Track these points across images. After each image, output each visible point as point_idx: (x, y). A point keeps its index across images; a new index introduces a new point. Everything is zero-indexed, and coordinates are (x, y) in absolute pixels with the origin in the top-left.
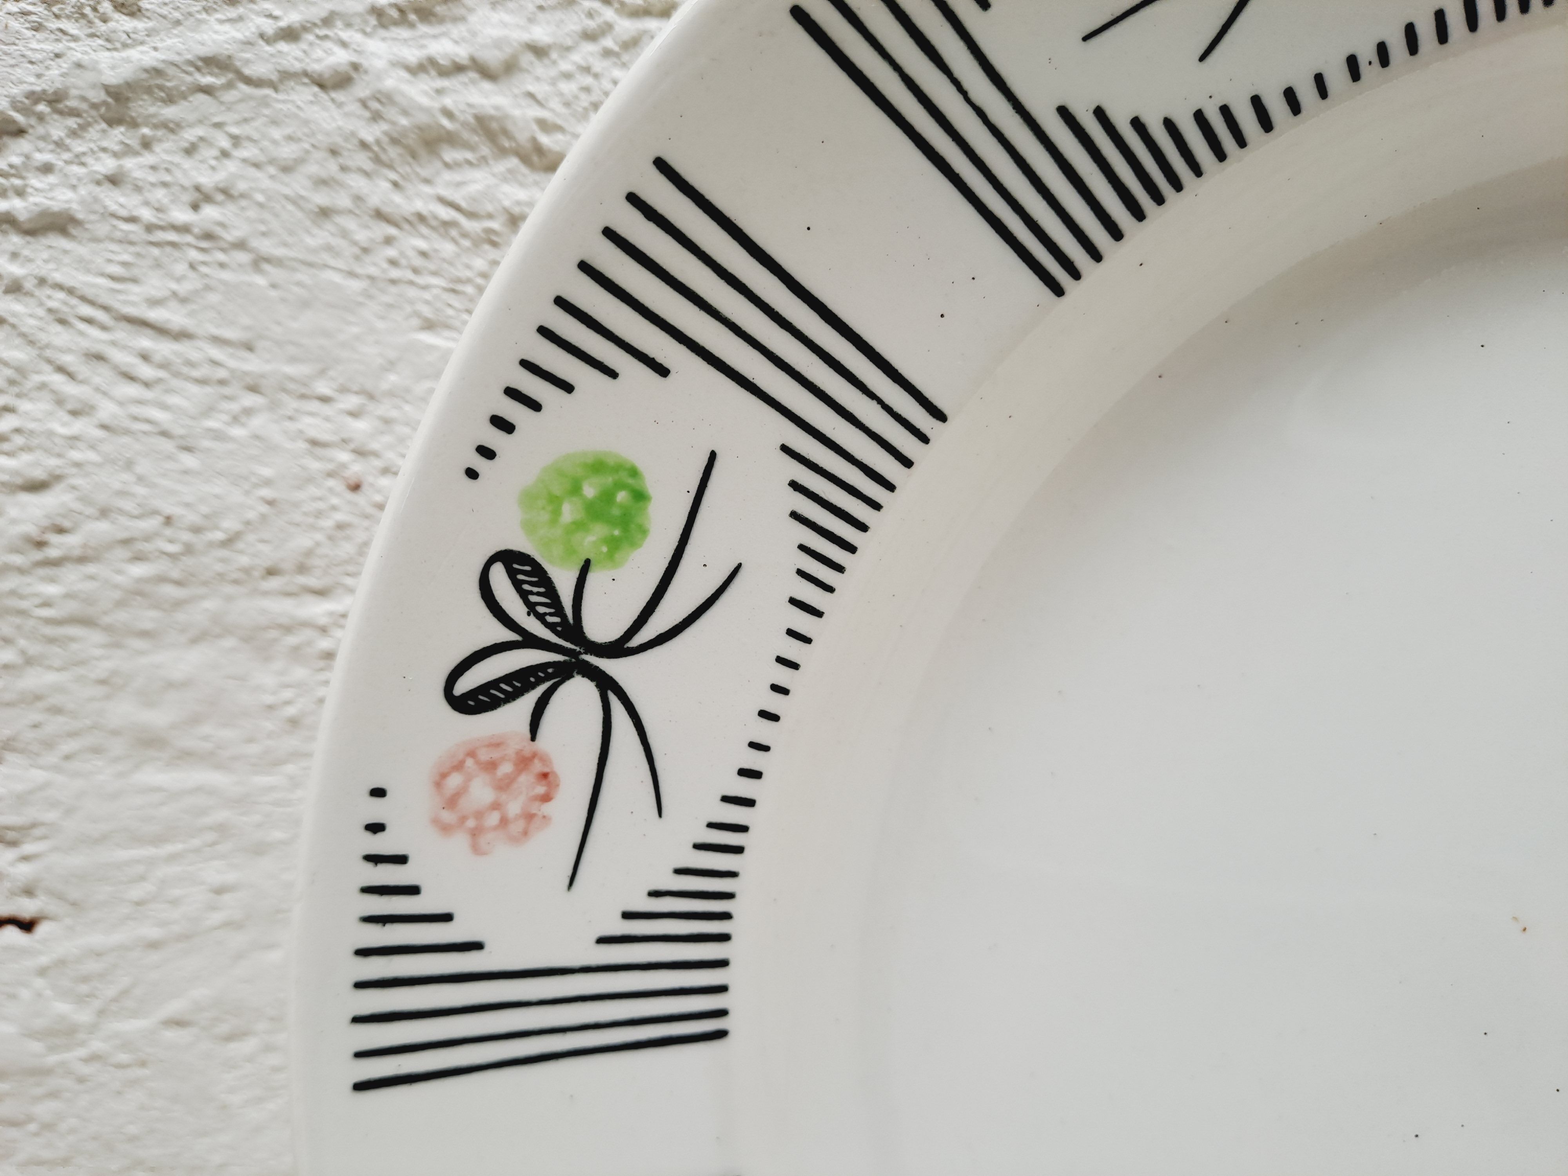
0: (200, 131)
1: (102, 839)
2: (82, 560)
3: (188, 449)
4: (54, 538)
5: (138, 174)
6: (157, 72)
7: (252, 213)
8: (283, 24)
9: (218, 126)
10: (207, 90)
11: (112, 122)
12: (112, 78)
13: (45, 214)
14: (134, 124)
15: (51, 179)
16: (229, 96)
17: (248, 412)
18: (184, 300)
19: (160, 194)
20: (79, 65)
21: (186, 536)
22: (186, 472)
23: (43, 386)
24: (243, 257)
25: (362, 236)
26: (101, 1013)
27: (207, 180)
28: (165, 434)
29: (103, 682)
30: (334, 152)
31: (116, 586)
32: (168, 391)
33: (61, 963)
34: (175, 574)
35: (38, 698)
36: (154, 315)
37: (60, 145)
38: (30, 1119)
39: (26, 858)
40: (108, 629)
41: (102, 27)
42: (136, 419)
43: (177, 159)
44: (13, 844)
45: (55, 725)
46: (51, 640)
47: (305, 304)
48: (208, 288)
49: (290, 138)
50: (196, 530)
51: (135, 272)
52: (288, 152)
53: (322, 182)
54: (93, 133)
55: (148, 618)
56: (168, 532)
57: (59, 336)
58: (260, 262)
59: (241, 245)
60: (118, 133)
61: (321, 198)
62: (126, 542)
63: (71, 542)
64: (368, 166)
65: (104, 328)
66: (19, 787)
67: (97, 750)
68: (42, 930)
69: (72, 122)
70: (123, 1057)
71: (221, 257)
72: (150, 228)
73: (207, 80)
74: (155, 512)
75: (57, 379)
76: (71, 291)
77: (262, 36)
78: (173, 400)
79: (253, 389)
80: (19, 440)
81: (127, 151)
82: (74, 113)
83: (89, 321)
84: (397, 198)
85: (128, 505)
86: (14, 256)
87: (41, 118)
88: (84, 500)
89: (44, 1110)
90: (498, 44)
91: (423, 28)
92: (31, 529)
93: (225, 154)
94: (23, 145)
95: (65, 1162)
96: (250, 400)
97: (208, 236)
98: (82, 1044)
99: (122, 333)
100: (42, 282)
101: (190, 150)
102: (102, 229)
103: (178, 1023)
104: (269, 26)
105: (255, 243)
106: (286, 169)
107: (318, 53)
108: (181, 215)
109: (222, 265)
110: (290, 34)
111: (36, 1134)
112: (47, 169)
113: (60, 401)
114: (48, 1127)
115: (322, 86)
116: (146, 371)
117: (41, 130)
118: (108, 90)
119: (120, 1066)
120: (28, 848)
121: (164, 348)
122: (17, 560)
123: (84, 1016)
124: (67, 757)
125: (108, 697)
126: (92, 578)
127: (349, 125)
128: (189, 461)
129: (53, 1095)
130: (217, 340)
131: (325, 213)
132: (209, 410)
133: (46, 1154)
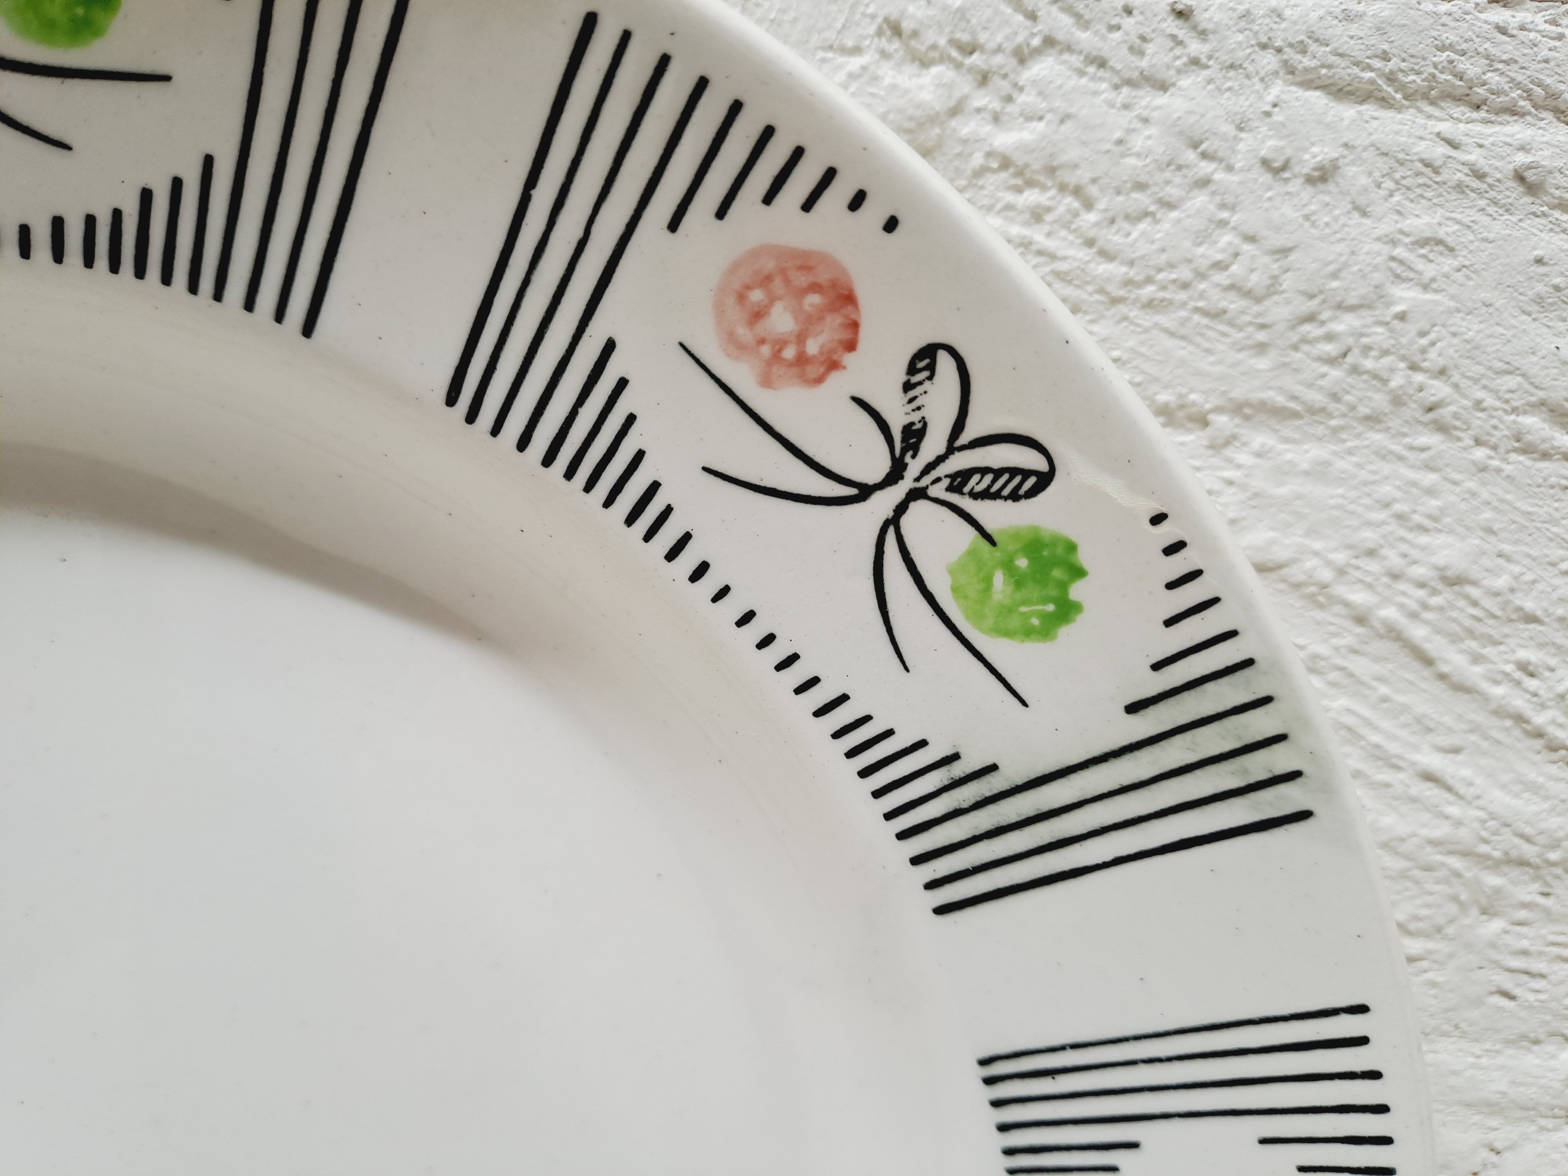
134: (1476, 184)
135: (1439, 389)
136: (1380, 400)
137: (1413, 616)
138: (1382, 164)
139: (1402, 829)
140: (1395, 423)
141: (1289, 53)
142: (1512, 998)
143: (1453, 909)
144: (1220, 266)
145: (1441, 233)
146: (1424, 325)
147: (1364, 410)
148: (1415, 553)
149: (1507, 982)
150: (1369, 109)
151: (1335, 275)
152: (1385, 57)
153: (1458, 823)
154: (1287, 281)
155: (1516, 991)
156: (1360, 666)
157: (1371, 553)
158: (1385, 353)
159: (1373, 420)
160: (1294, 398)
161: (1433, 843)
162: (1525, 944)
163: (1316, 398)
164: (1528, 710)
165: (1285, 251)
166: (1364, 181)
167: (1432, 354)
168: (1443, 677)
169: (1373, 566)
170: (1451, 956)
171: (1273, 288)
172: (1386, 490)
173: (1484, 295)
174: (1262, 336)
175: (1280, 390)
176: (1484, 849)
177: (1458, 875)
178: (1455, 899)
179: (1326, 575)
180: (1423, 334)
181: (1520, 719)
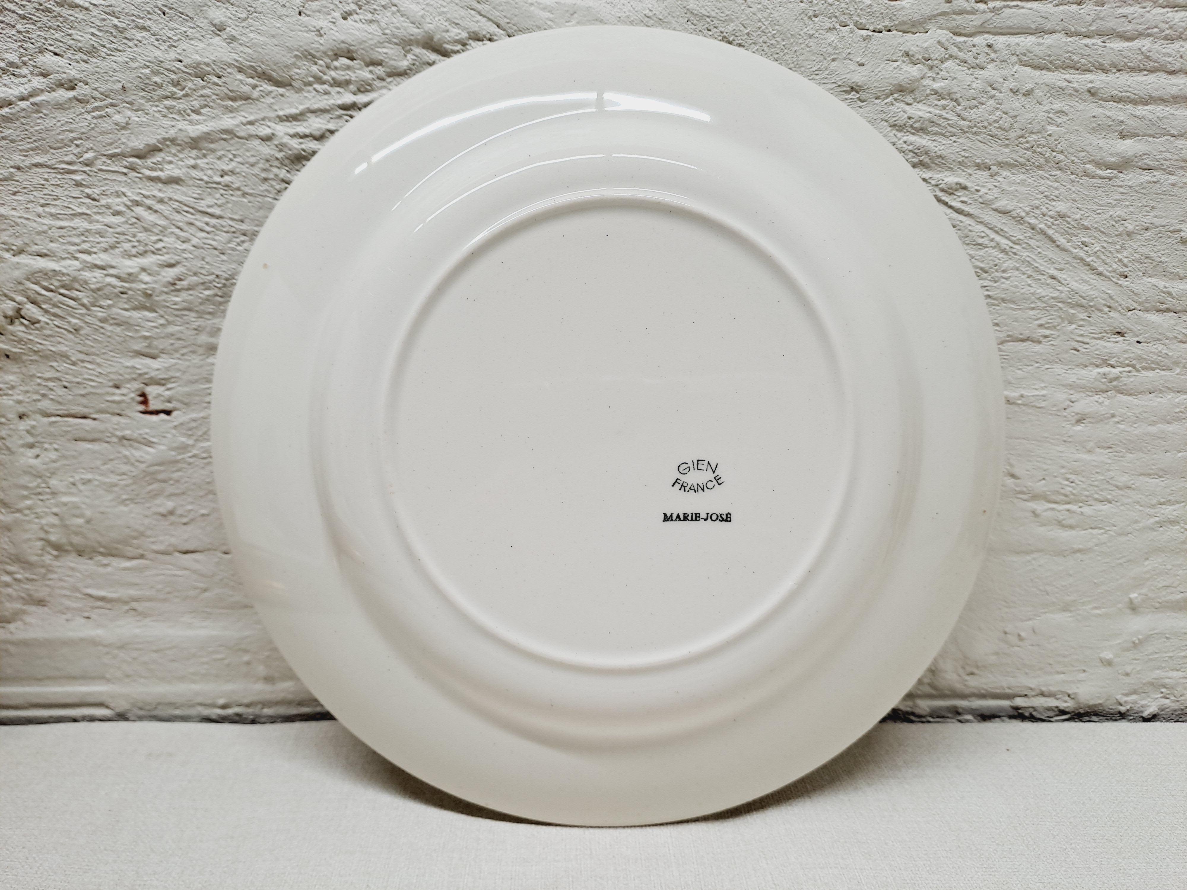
0: (223, 152)
1: (196, 381)
2: (188, 289)
3: (223, 254)
4: (178, 282)
5: (202, 165)
6: (208, 133)
7: (241, 179)
8: (249, 119)
9: (228, 151)
10: (224, 140)
11: (192, 148)
12: (193, 135)
13: (171, 177)
14: (200, 149)
15: (172, 166)
16: (232, 142)
17: (243, 242)
18: (219, 206)
19: (210, 172)
20: (180, 130)
21: (224, 281)
22: (223, 261)
23: (172, 233)
24: (239, 193)
25: (278, 187)
26: (196, 440)
27: (226, 168)
28: (216, 249)
29: (195, 329)
30: (268, 161)
31: (200, 298)
32: (216, 235)
33: (182, 424)
34: (220, 294)
35: (172, 335)
36: (210, 210)
37: (175, 155)
38: (171, 479)
39: (168, 389)
40: (197, 311)
41: (188, 118)
42: (205, 244)
43: (215, 161)
44: (163, 385)
45: (178, 344)
46: (177, 316)
47: (260, 208)
48: (228, 202)
49: (253, 156)
50: (227, 279)
51: (202, 196)
52: (252, 160)
53: (264, 170)
54: (186, 151)
55: (210, 308)
56: (217, 280)
57: (177, 217)
58: (245, 194)
59: (238, 189)
60: (194, 153)
61: (264, 175)
62: (203, 283)
63: (185, 283)
64: (279, 165)
65: (192, 214)
66: (166, 365)
67: (193, 352)
68: (175, 414)
69: (179, 148)
70: (204, 455)
71: (231, 192)
72: (207, 183)
73: (225, 136)
74: (213, 274)
75: (177, 231)
76: (180, 202)
77: (242, 123)
78: (217, 238)
79: (244, 235)
80: (164, 250)
81: (198, 158)
82: (179, 145)
83: (187, 212)
84: (289, 175)
85: (203, 271)
86: (160, 190)
87: (168, 146)
88: (188, 270)
89: (176, 475)
90: (319, 129)
91: (295, 123)
92: (170, 280)
93: (231, 160)
94: (162, 154)
95: (183, 493)
96: (243, 238)
97: (227, 186)
98: (190, 452)
99: (198, 216)
100: (170, 199)
101: (219, 158)
102: (191, 182)
104: (244, 120)
105: (242, 188)
106: (252, 165)
107: (260, 129)
108: (218, 179)
109: (232, 195)
110: (251, 123)
111: (172, 485)
112: (171, 162)
113: (178, 238)
114: (177, 481)
115: (262, 140)
116: (208, 229)
117: (168, 150)
118: (192, 139)
119: (204, 458)
120: (170, 386)
121: (213, 221)
122: (165, 289)
123: (190, 442)
124: (183, 355)
125: (197, 334)
126: (191, 295)
127: (272, 152)
128: (224, 257)
129: (179, 470)
130: (232, 219)
131: (266, 180)
132: (230, 242)
133: (177, 491)
134: (1075, 93)
135: (1061, 157)
136: (1042, 161)
137: (1049, 227)
138: (1047, 89)
139: (1044, 294)
140: (1047, 168)
141: (1021, 56)
142: (1078, 351)
143: (1059, 320)
144: (995, 121)
145: (1064, 109)
146: (1057, 137)
147: (1037, 164)
148: (1050, 208)
149: (1076, 345)
150: (1044, 72)
151: (1030, 123)
152: (1050, 56)
153: (1062, 292)
154: (1016, 125)
155: (1079, 349)
156: (1032, 242)
157: (1037, 208)
158: (1044, 146)
159: (1039, 167)
160: (1016, 161)
161: (1053, 298)
162: (1082, 332)
163: (1021, 160)
164: (1085, 257)
165: (1016, 116)
166: (1041, 94)
167: (1059, 146)
168: (1058, 246)
169: (1038, 212)
170: (1059, 336)
171: (1012, 127)
172: (1042, 188)
173: (1076, 128)
174: (1007, 142)
175: (1012, 158)
176: (1070, 301)
177: (1061, 309)
178: (1060, 317)
179: (1023, 214)
180: (1056, 140)
181: (1082, 260)
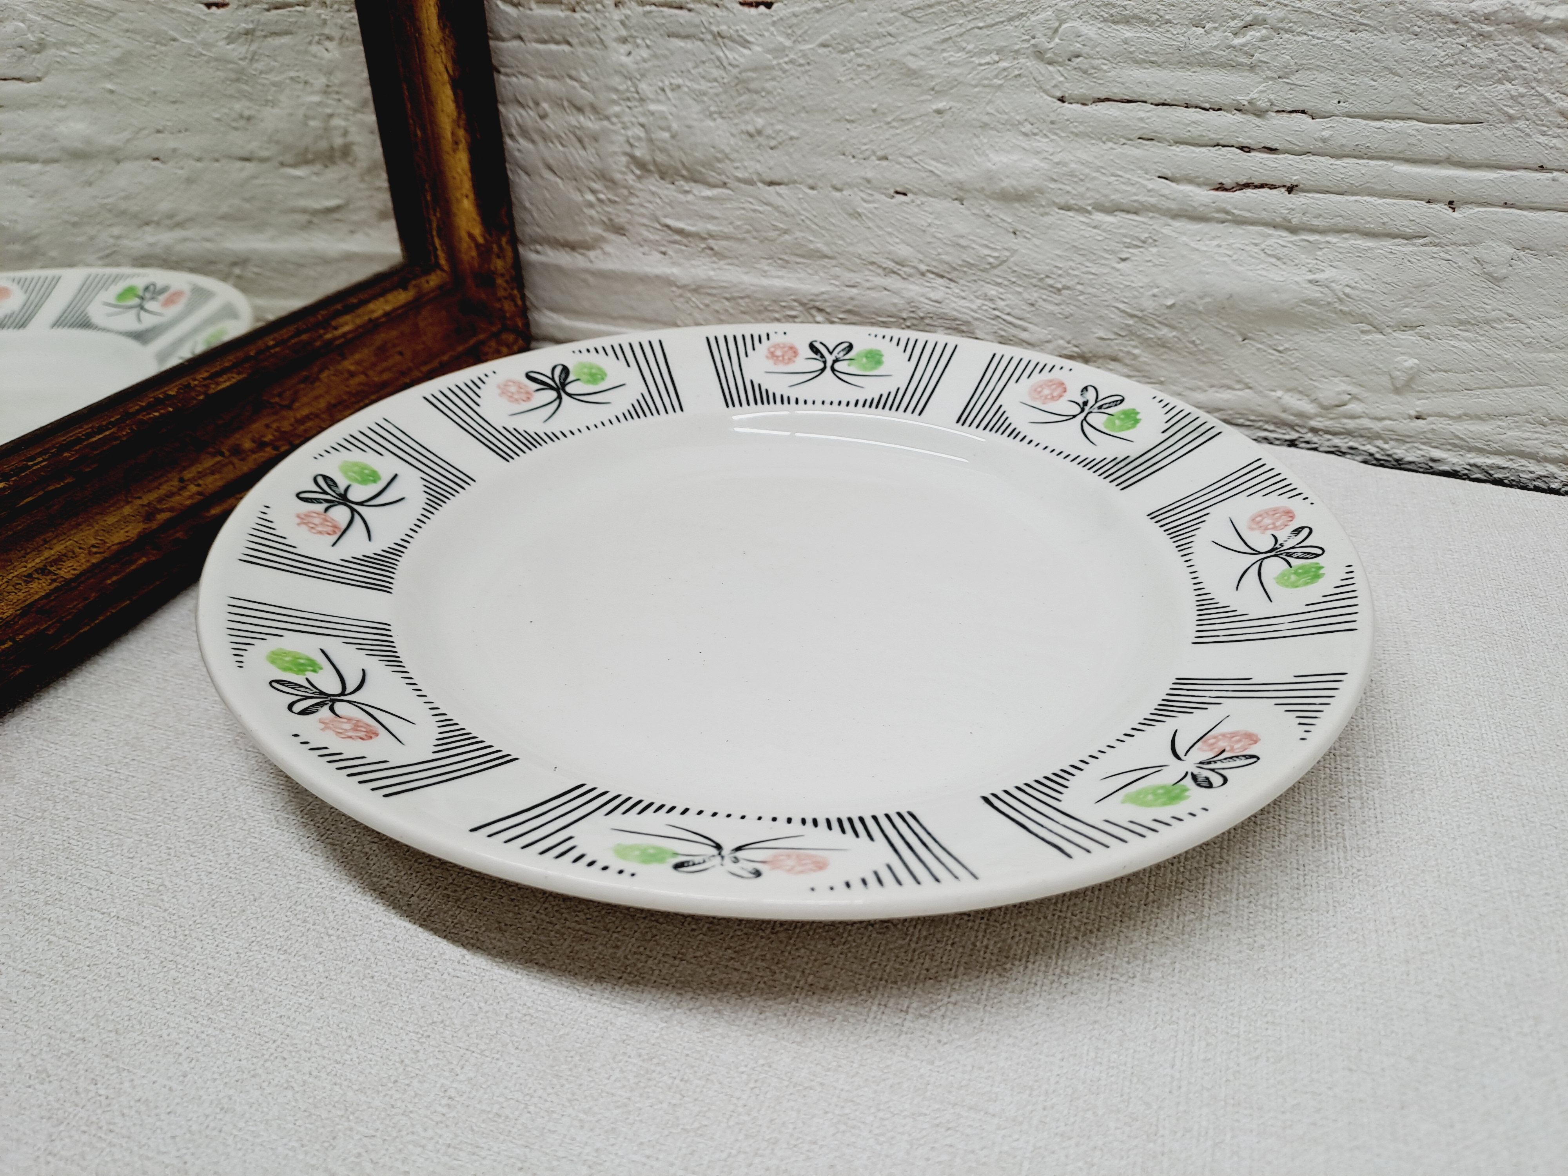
103: (824, 45)
